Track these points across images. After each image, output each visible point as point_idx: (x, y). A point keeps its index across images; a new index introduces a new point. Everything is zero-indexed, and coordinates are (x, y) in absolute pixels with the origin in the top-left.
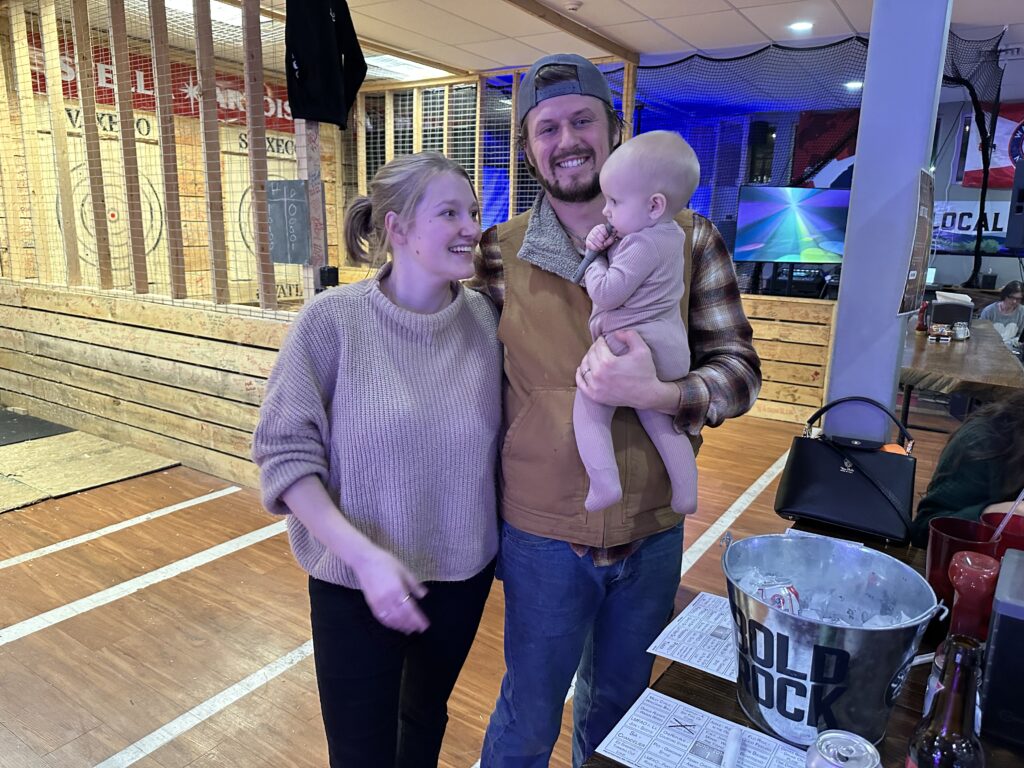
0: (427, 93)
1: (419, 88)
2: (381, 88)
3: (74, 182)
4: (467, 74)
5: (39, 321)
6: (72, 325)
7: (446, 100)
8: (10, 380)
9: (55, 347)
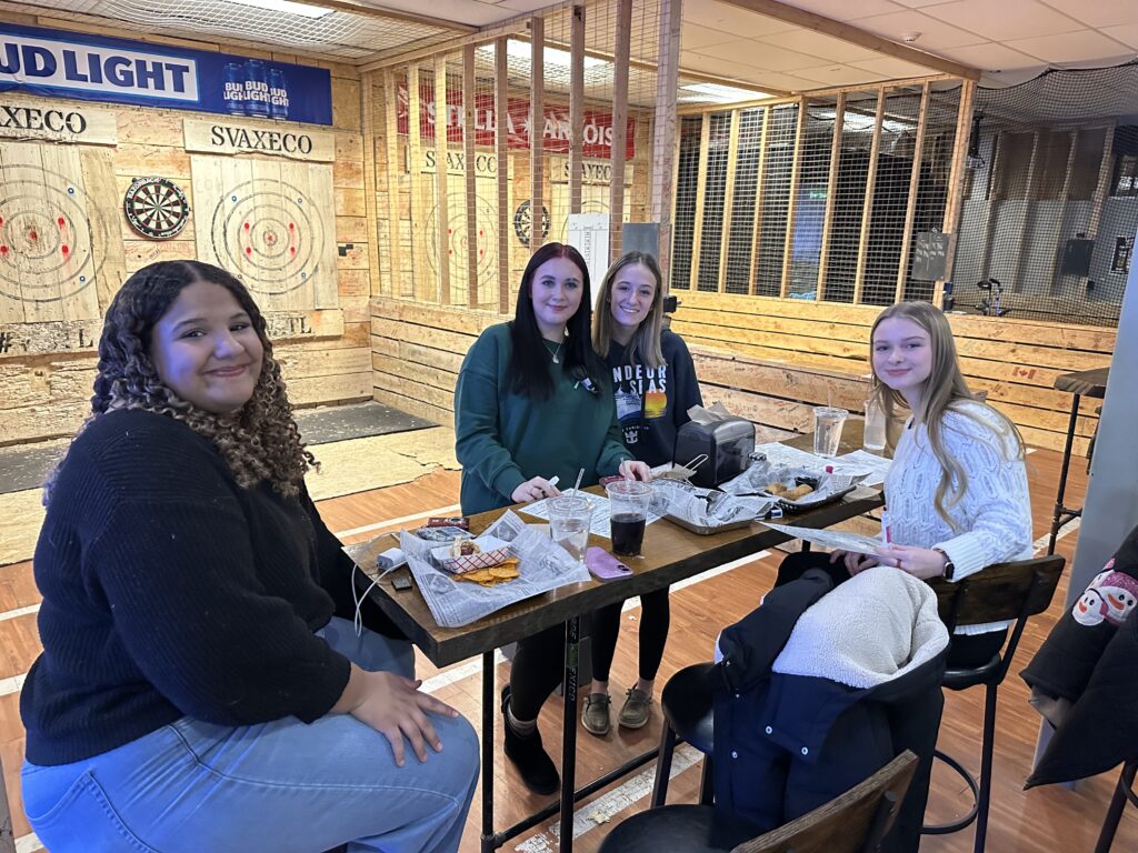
0: (745, 114)
1: (738, 109)
2: (698, 111)
3: (450, 217)
4: (789, 94)
5: (413, 333)
6: (443, 338)
7: (765, 120)
8: (384, 381)
9: (426, 354)
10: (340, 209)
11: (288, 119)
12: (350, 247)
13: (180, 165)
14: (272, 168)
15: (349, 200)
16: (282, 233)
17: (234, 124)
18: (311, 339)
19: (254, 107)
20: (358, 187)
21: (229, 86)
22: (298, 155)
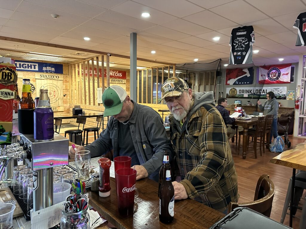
10: (64, 88)
11: (54, 73)
12: (66, 95)
13: (34, 81)
14: (51, 81)
15: (66, 87)
16: (52, 93)
17: (44, 74)
18: (57, 112)
19: (48, 71)
20: (67, 84)
21: (44, 68)
22: (56, 79)
